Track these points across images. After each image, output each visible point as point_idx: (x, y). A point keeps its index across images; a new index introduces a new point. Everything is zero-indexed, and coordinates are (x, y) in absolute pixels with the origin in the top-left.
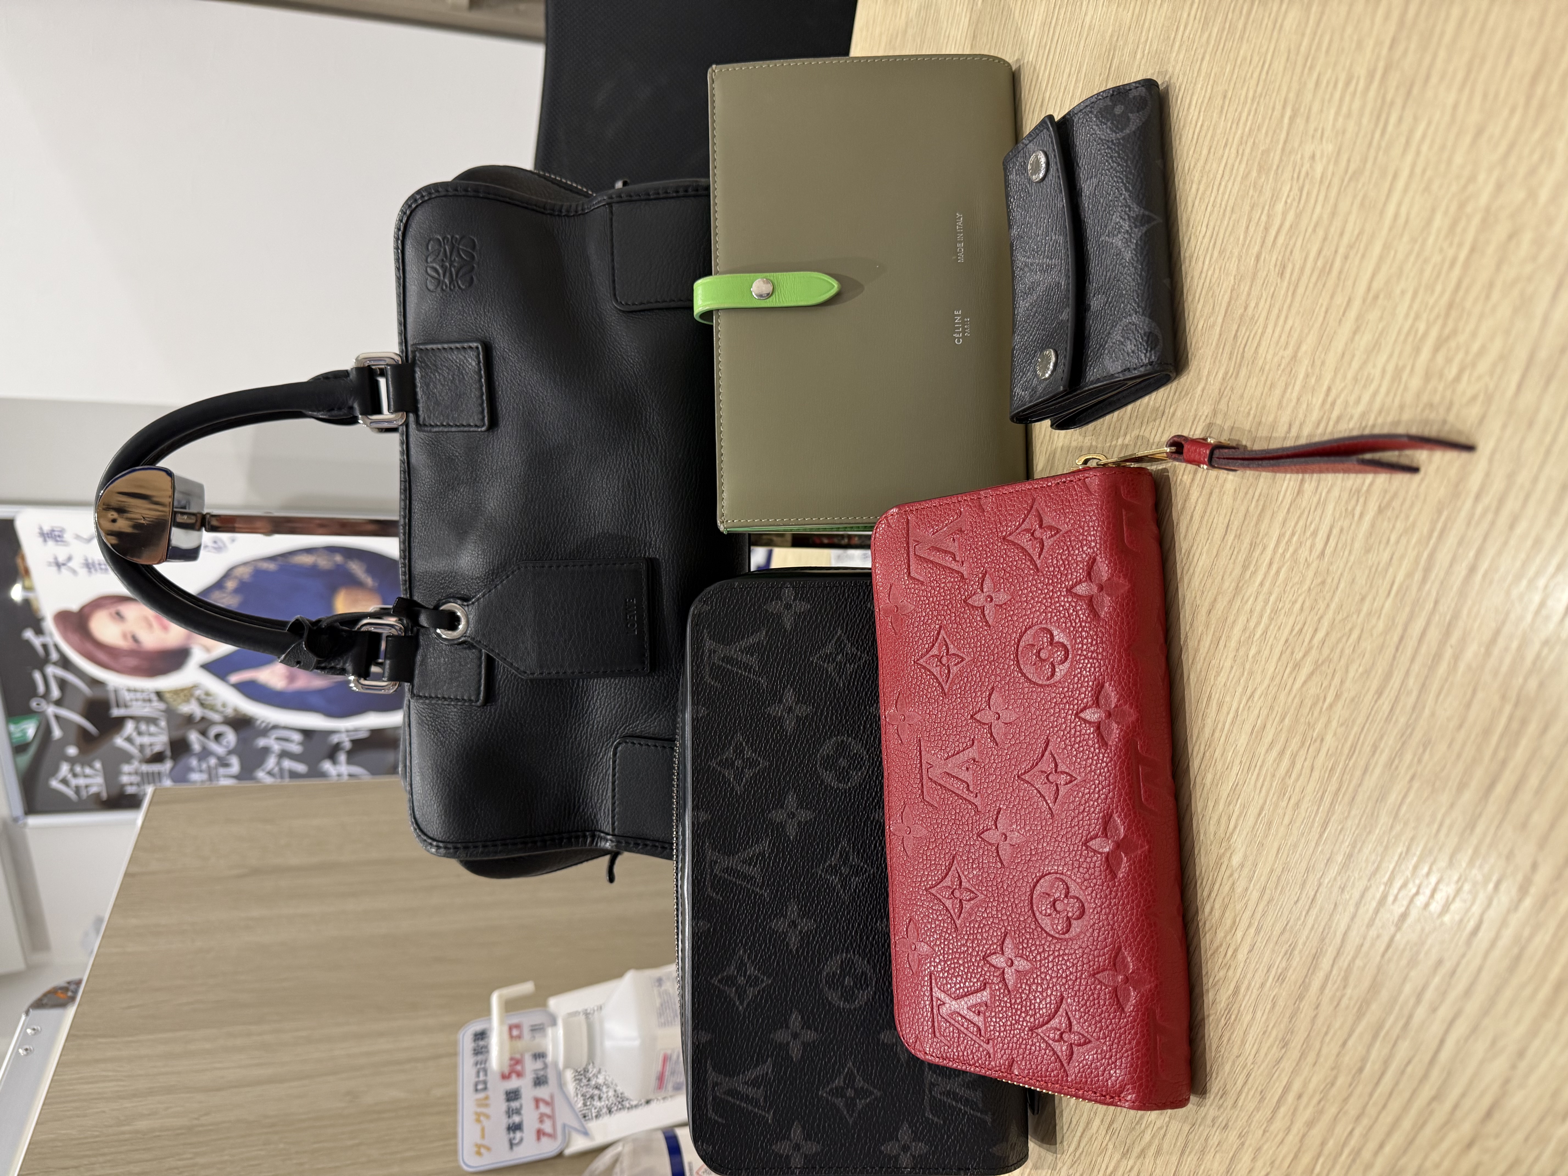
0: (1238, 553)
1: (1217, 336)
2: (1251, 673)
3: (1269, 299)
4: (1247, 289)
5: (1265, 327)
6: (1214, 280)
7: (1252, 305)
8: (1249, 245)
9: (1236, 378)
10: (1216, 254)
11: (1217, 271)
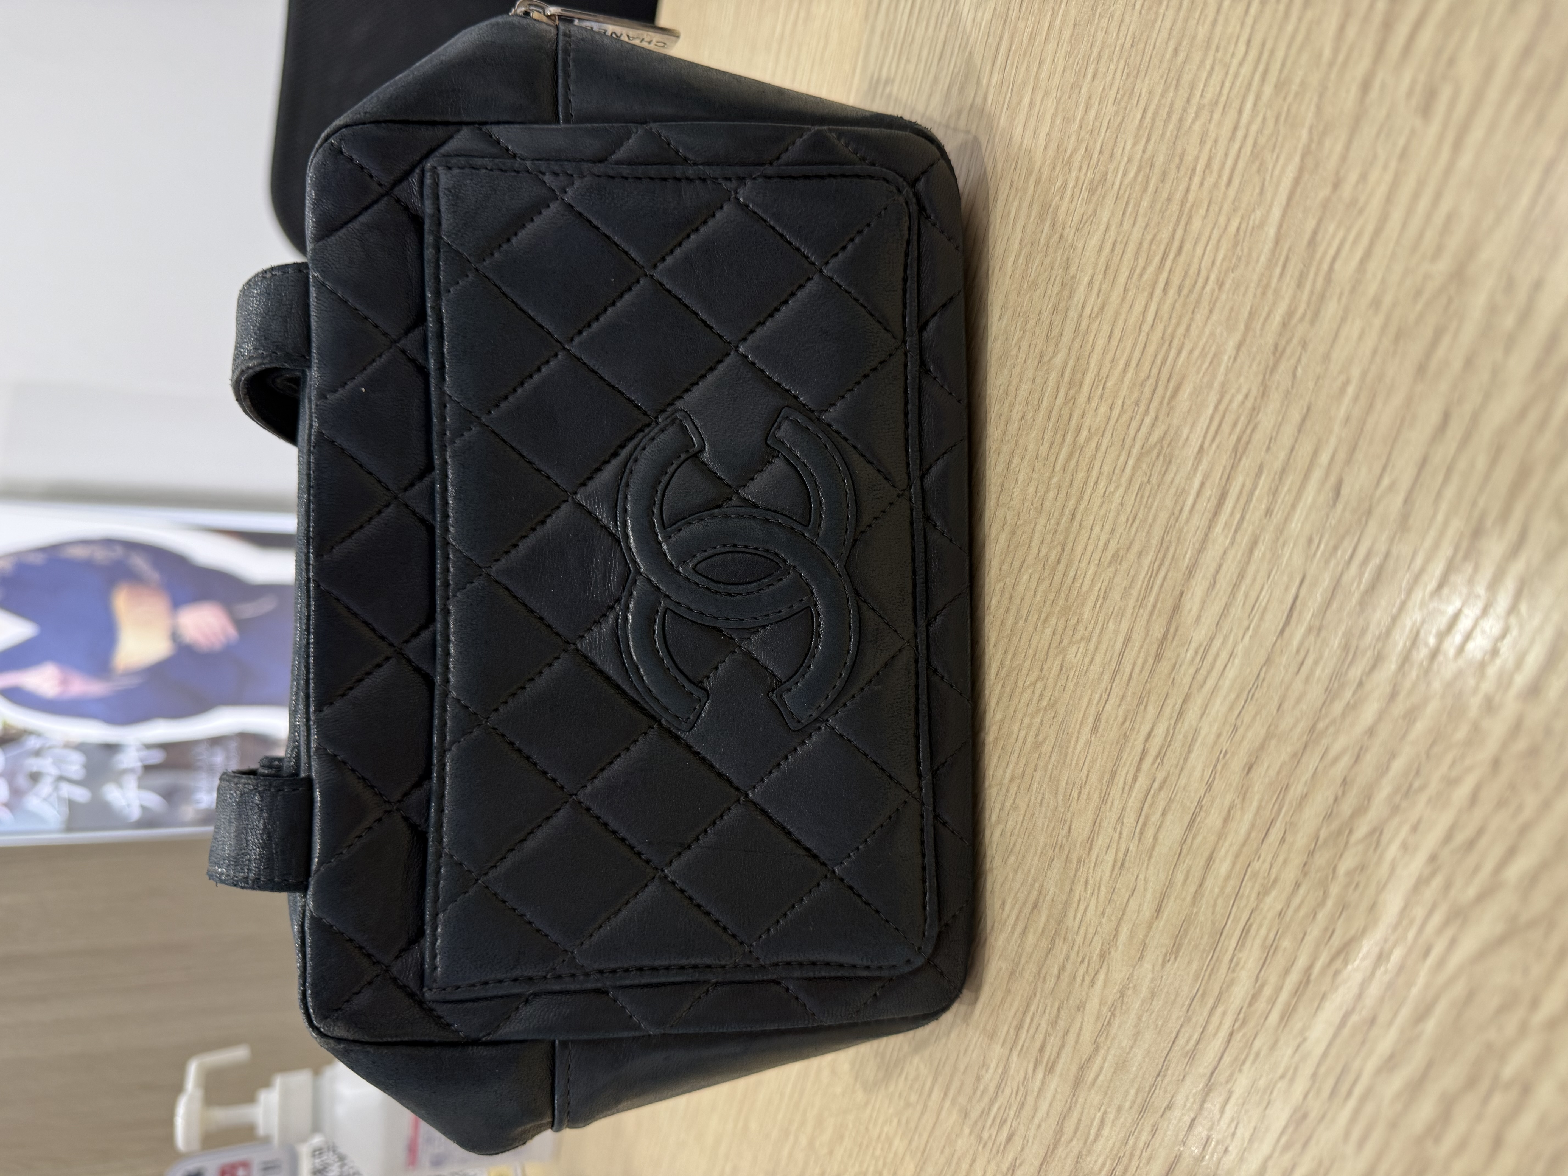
0: (1316, 663)
1: (1269, 245)
2: (1343, 906)
3: (1393, 164)
4: (1339, 148)
5: (1384, 218)
6: (1262, 141)
7: (1353, 177)
8: (1345, 64)
9: (1313, 322)
10: (1268, 90)
11: (1271, 123)
